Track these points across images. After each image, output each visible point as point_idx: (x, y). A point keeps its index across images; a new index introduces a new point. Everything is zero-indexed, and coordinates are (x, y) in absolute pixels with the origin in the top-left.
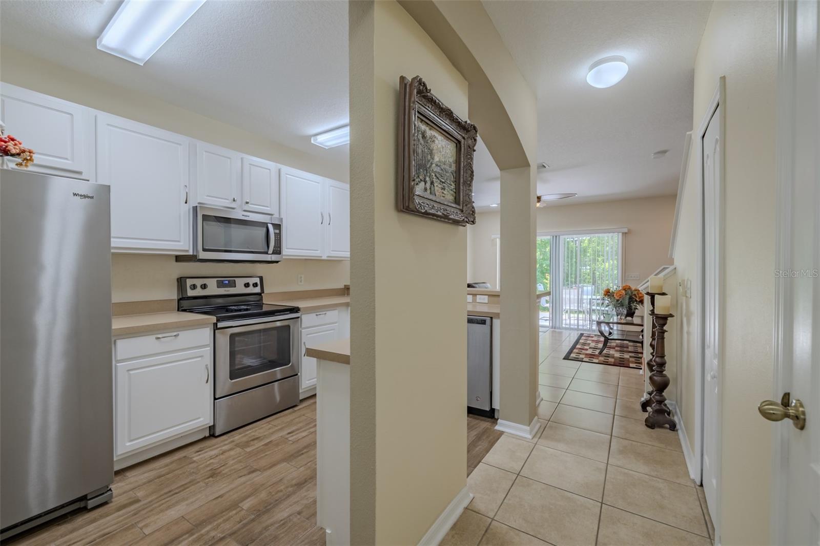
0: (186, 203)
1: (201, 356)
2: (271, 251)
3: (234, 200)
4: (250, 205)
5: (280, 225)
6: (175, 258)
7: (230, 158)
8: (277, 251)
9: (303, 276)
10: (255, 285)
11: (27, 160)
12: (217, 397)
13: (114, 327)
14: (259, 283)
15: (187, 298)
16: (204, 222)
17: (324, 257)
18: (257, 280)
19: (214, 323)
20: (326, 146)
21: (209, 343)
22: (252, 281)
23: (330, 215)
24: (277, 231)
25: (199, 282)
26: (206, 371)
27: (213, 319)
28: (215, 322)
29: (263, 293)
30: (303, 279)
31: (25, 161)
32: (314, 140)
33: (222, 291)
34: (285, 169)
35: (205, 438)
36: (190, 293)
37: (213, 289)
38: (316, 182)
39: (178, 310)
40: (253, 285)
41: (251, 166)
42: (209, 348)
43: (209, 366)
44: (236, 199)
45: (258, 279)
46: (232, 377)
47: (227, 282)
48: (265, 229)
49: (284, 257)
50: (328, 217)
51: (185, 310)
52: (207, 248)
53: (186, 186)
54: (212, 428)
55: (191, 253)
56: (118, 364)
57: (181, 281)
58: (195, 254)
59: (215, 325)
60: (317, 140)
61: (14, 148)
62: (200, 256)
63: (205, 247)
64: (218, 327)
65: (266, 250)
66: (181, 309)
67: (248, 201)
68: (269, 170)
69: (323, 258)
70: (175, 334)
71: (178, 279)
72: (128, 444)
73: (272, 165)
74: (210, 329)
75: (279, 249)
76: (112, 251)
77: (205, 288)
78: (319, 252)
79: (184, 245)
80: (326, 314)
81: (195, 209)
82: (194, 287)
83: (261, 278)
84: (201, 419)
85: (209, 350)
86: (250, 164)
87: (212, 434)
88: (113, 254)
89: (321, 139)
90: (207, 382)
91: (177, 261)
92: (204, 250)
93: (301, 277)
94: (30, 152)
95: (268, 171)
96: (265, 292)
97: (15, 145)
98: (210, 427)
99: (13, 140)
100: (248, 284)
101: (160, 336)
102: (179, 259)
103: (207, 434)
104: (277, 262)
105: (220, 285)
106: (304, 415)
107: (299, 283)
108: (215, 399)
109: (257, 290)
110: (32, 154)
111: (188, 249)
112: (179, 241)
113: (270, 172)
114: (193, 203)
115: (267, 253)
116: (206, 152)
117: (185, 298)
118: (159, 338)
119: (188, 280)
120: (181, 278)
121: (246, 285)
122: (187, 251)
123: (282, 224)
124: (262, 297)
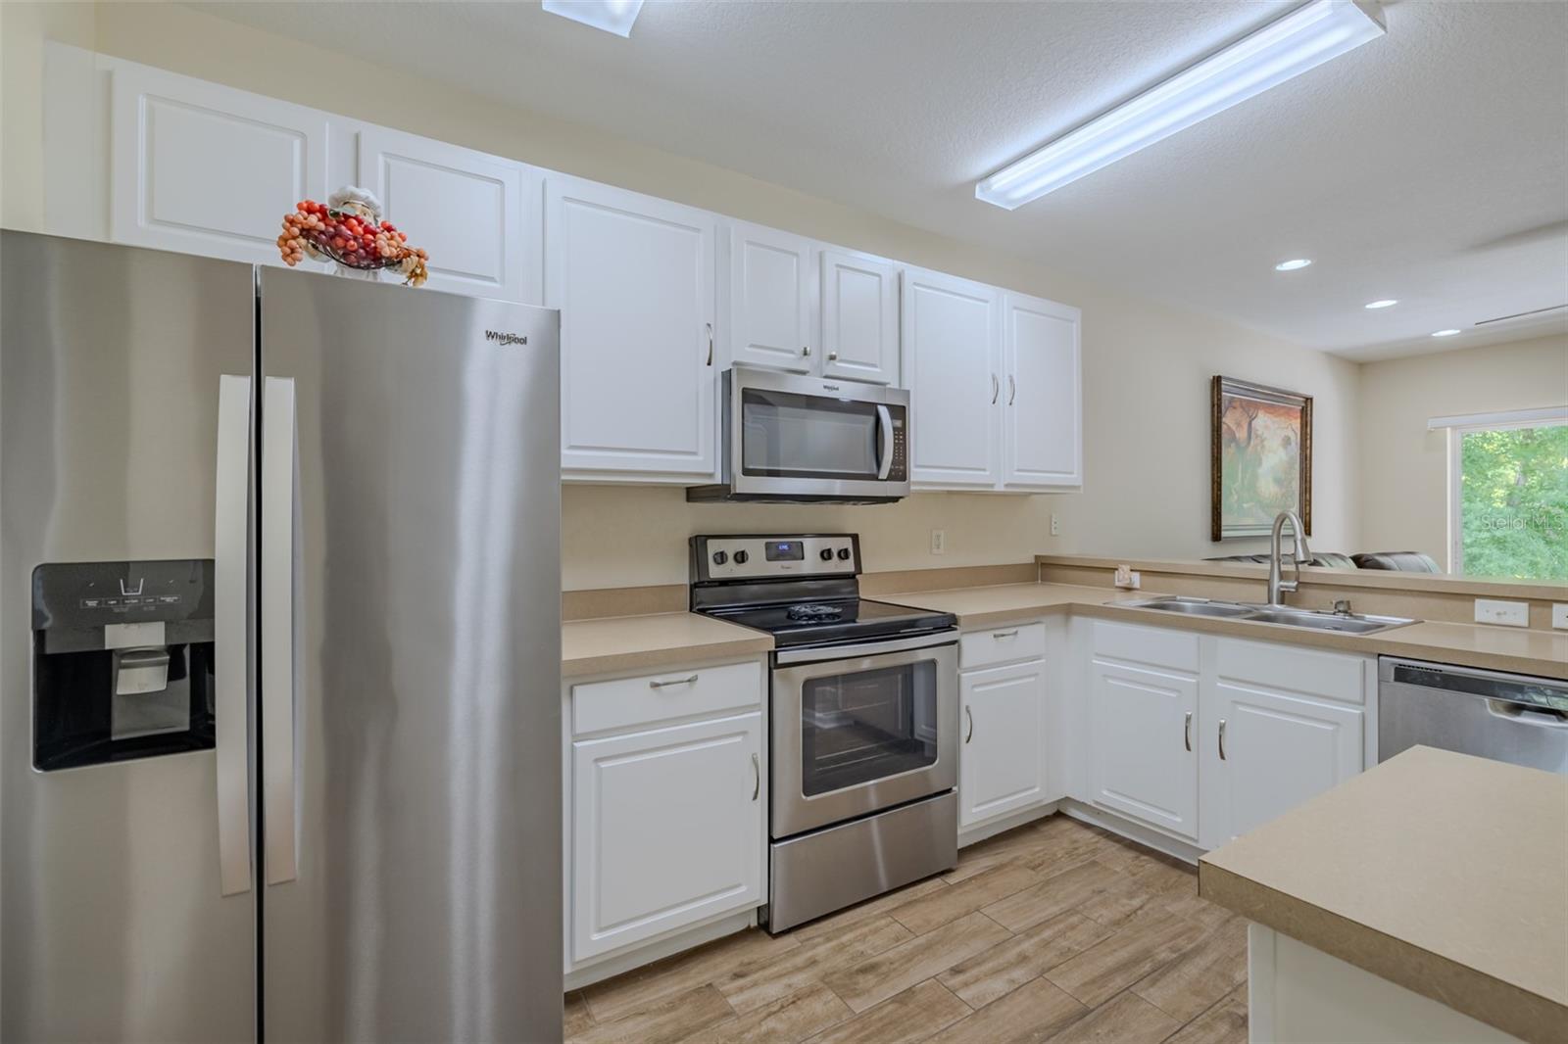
0: (709, 364)
1: (744, 733)
2: (884, 473)
3: (805, 353)
4: (839, 364)
5: (904, 407)
6: (684, 495)
7: (797, 255)
8: (899, 474)
9: (942, 533)
10: (843, 555)
11: (417, 275)
12: (775, 837)
13: (565, 657)
14: (851, 550)
15: (708, 582)
16: (746, 406)
17: (1000, 488)
18: (847, 543)
19: (769, 652)
20: (1010, 202)
21: (758, 701)
22: (835, 544)
23: (1011, 381)
24: (899, 423)
25: (731, 547)
26: (754, 768)
27: (768, 640)
28: (773, 648)
29: (861, 573)
30: (942, 539)
31: (413, 279)
32: (982, 190)
33: (778, 568)
34: (913, 273)
35: (747, 934)
36: (716, 572)
37: (758, 564)
38: (981, 300)
39: (691, 611)
40: (839, 554)
41: (841, 270)
42: (759, 713)
43: (759, 756)
44: (808, 349)
45: (850, 540)
46: (808, 790)
47: (785, 547)
48: (871, 420)
49: (913, 488)
50: (1008, 382)
51: (702, 612)
52: (751, 467)
53: (709, 325)
54: (764, 912)
55: (718, 480)
56: (575, 744)
57: (697, 544)
58: (726, 482)
59: (773, 655)
60: (989, 188)
61: (389, 245)
62: (737, 486)
63: (746, 466)
64: (780, 661)
65: (875, 471)
66: (698, 608)
67: (834, 353)
68: (879, 276)
69: (996, 489)
70: (689, 675)
71: (690, 539)
72: (596, 937)
73: (885, 266)
74: (762, 666)
75: (901, 468)
76: (564, 477)
77: (743, 561)
78: (987, 473)
79: (704, 463)
80: (1016, 633)
81: (727, 377)
82: (721, 558)
83: (855, 538)
84: (743, 889)
85: (761, 714)
86: (838, 266)
87: (763, 926)
88: (567, 487)
89: (999, 182)
90: (755, 798)
91: (689, 499)
92: (747, 472)
93: (938, 536)
94: (418, 256)
95: (877, 278)
96: (864, 571)
97: (392, 238)
98: (759, 908)
99: (389, 229)
100: (829, 551)
101: (658, 680)
102: (693, 494)
103: (754, 923)
104: (895, 499)
105: (774, 554)
106: (978, 910)
107: (935, 551)
108: (772, 840)
109: (848, 566)
110: (422, 260)
111: (711, 471)
112: (694, 453)
113: (881, 280)
114: (722, 364)
115: (875, 478)
116: (749, 243)
117: (703, 582)
118: (657, 685)
119: (709, 542)
120: (697, 536)
121: (825, 555)
122: (711, 475)
123: (909, 403)
124: (857, 581)
